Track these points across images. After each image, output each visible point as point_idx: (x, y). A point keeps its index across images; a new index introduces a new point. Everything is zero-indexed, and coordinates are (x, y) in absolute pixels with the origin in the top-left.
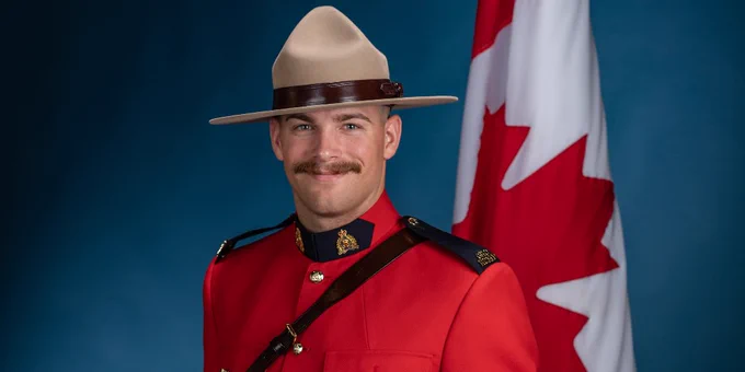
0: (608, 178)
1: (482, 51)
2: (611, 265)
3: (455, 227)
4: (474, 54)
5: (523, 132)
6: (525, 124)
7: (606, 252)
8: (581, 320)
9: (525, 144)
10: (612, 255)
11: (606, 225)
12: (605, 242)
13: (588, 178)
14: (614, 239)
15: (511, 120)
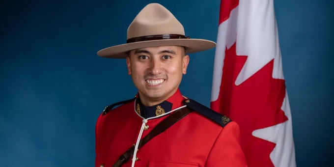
0: (283, 78)
1: (224, 21)
2: (285, 119)
3: (212, 103)
4: (220, 22)
5: (244, 58)
6: (245, 55)
7: (283, 113)
8: (272, 146)
9: (245, 64)
10: (286, 114)
11: (283, 101)
12: (282, 108)
13: (275, 79)
14: (286, 107)
15: (239, 53)
